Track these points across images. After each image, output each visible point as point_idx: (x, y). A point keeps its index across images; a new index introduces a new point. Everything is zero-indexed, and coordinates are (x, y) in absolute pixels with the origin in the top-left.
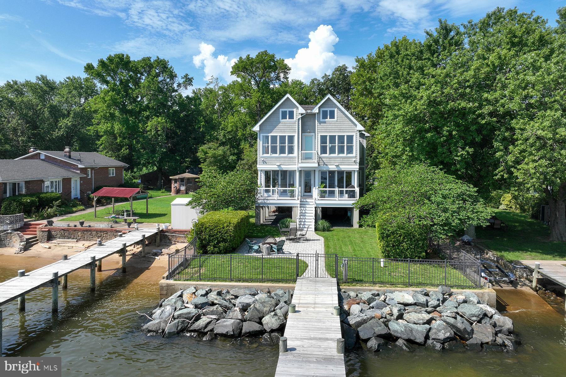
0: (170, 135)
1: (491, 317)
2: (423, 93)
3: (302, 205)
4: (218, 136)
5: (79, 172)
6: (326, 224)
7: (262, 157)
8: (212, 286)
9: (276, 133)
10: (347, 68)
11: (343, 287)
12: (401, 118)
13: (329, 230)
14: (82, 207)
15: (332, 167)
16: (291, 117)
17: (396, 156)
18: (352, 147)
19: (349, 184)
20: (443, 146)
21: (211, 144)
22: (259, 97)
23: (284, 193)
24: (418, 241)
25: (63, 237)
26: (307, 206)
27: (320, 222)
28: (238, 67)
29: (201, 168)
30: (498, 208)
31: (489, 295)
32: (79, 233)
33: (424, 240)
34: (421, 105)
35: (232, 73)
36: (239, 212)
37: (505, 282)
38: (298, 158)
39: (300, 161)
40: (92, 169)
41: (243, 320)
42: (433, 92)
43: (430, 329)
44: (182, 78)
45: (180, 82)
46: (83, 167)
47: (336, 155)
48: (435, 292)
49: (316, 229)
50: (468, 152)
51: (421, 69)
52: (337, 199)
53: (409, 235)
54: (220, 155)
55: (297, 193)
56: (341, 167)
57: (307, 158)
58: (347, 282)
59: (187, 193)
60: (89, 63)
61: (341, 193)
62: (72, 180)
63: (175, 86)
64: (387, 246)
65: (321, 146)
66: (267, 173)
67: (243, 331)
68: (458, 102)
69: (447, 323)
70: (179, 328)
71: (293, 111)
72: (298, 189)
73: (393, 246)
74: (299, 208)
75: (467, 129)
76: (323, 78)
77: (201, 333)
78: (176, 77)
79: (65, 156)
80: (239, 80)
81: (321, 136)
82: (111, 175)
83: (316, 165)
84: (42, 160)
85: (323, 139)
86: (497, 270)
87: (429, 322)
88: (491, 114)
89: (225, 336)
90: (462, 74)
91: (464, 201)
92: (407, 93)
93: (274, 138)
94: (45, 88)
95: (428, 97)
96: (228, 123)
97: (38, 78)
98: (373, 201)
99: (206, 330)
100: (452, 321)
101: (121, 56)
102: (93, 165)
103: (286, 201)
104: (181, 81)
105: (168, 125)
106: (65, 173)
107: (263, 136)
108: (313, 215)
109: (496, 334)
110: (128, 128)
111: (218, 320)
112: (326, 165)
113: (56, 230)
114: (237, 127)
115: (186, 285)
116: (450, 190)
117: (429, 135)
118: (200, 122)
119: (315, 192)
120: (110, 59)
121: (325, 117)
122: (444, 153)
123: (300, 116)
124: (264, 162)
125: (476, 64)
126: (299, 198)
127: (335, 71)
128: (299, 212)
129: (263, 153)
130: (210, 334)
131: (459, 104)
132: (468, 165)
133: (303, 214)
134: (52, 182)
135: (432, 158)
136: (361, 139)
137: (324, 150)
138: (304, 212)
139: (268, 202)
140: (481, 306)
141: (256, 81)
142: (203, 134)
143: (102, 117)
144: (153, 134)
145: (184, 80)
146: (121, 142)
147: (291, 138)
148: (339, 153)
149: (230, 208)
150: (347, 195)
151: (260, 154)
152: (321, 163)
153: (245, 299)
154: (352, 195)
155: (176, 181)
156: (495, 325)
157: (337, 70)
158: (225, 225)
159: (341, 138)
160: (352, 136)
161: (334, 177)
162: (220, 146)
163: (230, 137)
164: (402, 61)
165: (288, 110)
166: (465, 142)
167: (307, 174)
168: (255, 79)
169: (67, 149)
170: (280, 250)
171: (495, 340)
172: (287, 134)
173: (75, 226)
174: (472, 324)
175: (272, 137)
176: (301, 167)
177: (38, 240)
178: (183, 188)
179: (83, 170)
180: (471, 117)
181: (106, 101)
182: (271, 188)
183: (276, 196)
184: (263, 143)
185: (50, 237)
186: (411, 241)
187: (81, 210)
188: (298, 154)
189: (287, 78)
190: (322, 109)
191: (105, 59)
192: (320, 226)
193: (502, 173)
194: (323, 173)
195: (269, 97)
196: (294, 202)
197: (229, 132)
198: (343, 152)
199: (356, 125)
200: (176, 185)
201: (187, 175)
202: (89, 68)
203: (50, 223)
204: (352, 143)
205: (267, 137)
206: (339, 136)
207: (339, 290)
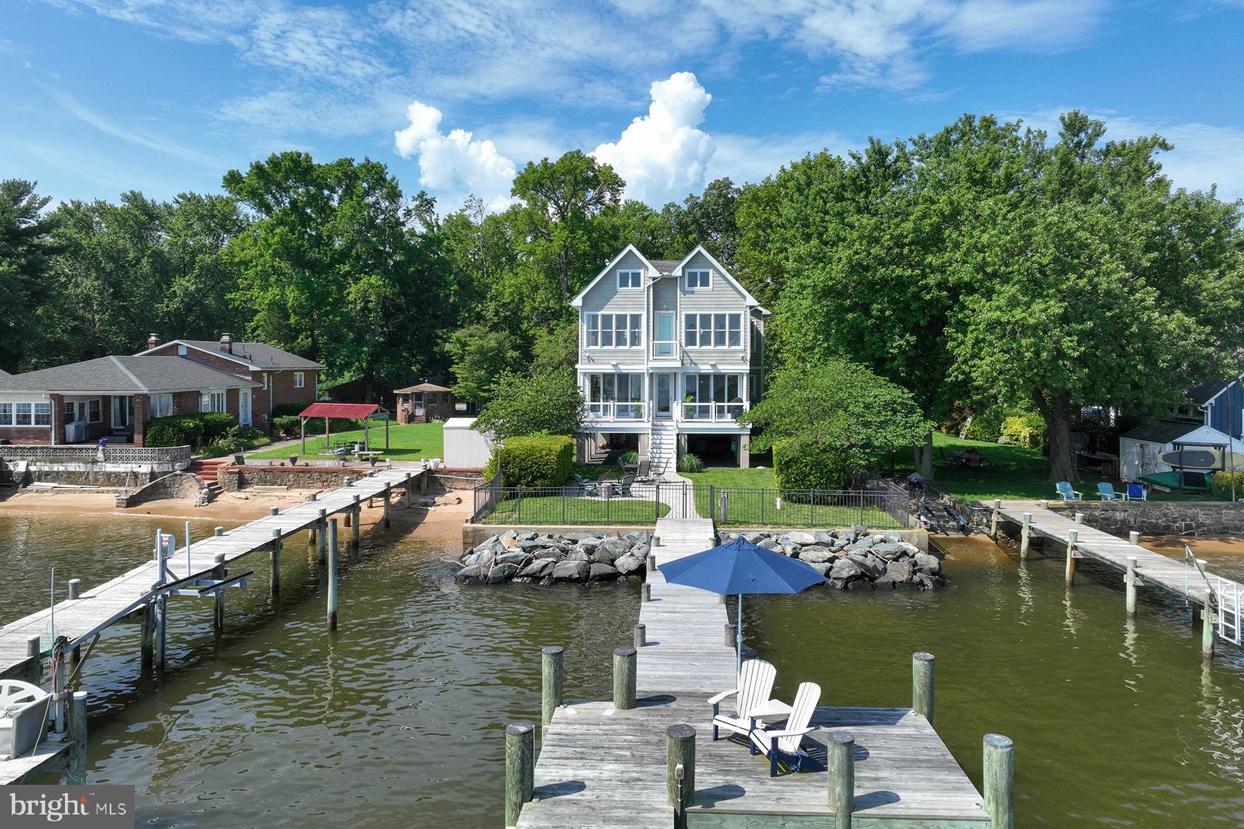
0: (389, 309)
1: (913, 556)
2: (843, 253)
3: (656, 430)
4: (484, 313)
5: (249, 378)
6: (696, 461)
7: (586, 351)
8: (538, 530)
9: (611, 310)
10: (731, 183)
11: (721, 529)
12: (809, 290)
13: (699, 472)
14: (266, 440)
15: (705, 368)
16: (636, 283)
17: (805, 350)
18: (738, 334)
19: (733, 395)
20: (872, 333)
21: (473, 328)
22: (567, 239)
23: (622, 411)
24: (831, 472)
25: (265, 482)
26: (664, 432)
27: (685, 458)
28: (526, 182)
29: (454, 373)
30: (996, 441)
31: (918, 536)
32: (291, 476)
33: (840, 471)
34: (838, 270)
35: (514, 193)
36: (559, 437)
37: (953, 529)
38: (648, 353)
39: (651, 358)
40: (270, 373)
41: (590, 562)
42: (856, 253)
43: (831, 568)
44: (415, 199)
45: (410, 208)
46: (258, 369)
47: (711, 347)
48: (845, 533)
49: (679, 469)
50: (908, 342)
51: (840, 215)
52: (713, 420)
53: (819, 464)
54: (492, 349)
55: (645, 411)
56: (720, 367)
57: (662, 353)
58: (726, 523)
59: (428, 421)
60: (233, 171)
61: (720, 411)
62: (241, 393)
63: (400, 213)
64: (787, 482)
65: (686, 332)
66: (594, 379)
67: (591, 574)
68: (891, 267)
69: (854, 562)
70: (506, 573)
71: (639, 274)
72: (647, 404)
73: (796, 481)
74: (650, 436)
75: (907, 306)
76: (686, 201)
77: (536, 577)
78: (401, 196)
79: (223, 349)
80: (524, 204)
81: (687, 316)
82: (298, 386)
83: (679, 364)
84: (182, 356)
85: (690, 320)
86: (945, 513)
87: (831, 560)
88: (939, 286)
89: (569, 580)
90: (897, 225)
91: (895, 412)
92: (818, 253)
93: (607, 319)
94: (142, 218)
95: (850, 260)
96: (504, 286)
97: (125, 198)
98: (766, 415)
99: (542, 574)
100: (860, 558)
101: (295, 157)
102: (269, 365)
103: (627, 425)
104: (412, 205)
105: (389, 291)
106: (230, 381)
107: (588, 316)
108: (674, 446)
109: (914, 572)
110: (311, 297)
111: (556, 563)
112: (696, 364)
113: (251, 470)
114: (521, 294)
115: (501, 529)
116: (876, 397)
117: (850, 316)
118: (447, 285)
119: (677, 409)
120: (275, 162)
121: (693, 283)
122: (874, 344)
123: (651, 282)
124: (590, 360)
125: (917, 211)
126: (651, 419)
127: (710, 189)
128: (651, 442)
129: (588, 345)
130: (549, 579)
131: (893, 271)
132: (911, 362)
133: (657, 446)
134: (213, 396)
135: (857, 352)
136: (755, 320)
137: (691, 339)
138: (658, 442)
139: (599, 426)
140: (902, 544)
141: (560, 207)
142: (455, 308)
143: (257, 274)
144: (358, 308)
145: (418, 203)
146: (297, 323)
147: (636, 320)
148: (716, 344)
149: (545, 431)
150: (730, 415)
151: (584, 346)
152: (687, 361)
153: (592, 541)
154: (737, 412)
155: (406, 398)
156: (915, 564)
157: (712, 187)
158: (544, 453)
159: (720, 319)
160: (739, 315)
161: (708, 386)
162: (491, 331)
163: (508, 314)
164: (815, 199)
165: (630, 271)
166: (905, 327)
167: (662, 380)
168: (556, 203)
169: (226, 338)
170: (626, 492)
171: (912, 579)
172: (629, 313)
173: (283, 464)
174: (886, 563)
175: (603, 316)
176: (652, 368)
177: (220, 488)
178: (420, 412)
179: (257, 376)
180: (913, 289)
181: (270, 245)
182: (602, 403)
183: (610, 417)
184: (588, 328)
185: (242, 483)
186: (821, 472)
187: (266, 445)
188: (648, 346)
189: (616, 201)
190: (687, 271)
191: (263, 162)
192: (686, 464)
193: (956, 373)
194: (690, 379)
195: (585, 238)
196: (641, 425)
197: (505, 305)
198: (723, 343)
199: (744, 298)
200: (406, 406)
201: (427, 387)
202: (233, 179)
203: (240, 460)
204: (738, 327)
205: (595, 318)
206: (716, 316)
207: (716, 532)
